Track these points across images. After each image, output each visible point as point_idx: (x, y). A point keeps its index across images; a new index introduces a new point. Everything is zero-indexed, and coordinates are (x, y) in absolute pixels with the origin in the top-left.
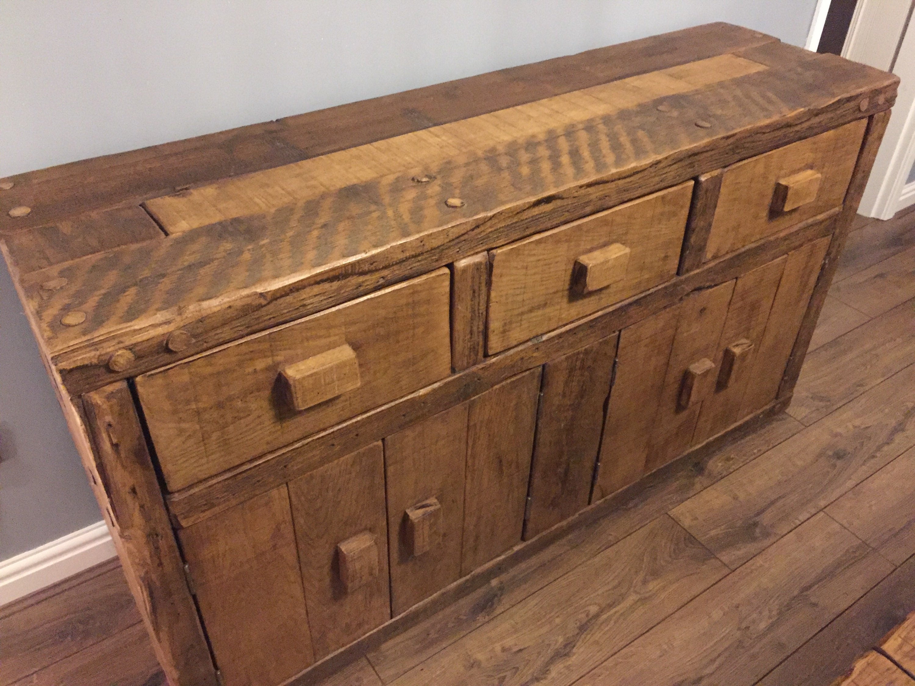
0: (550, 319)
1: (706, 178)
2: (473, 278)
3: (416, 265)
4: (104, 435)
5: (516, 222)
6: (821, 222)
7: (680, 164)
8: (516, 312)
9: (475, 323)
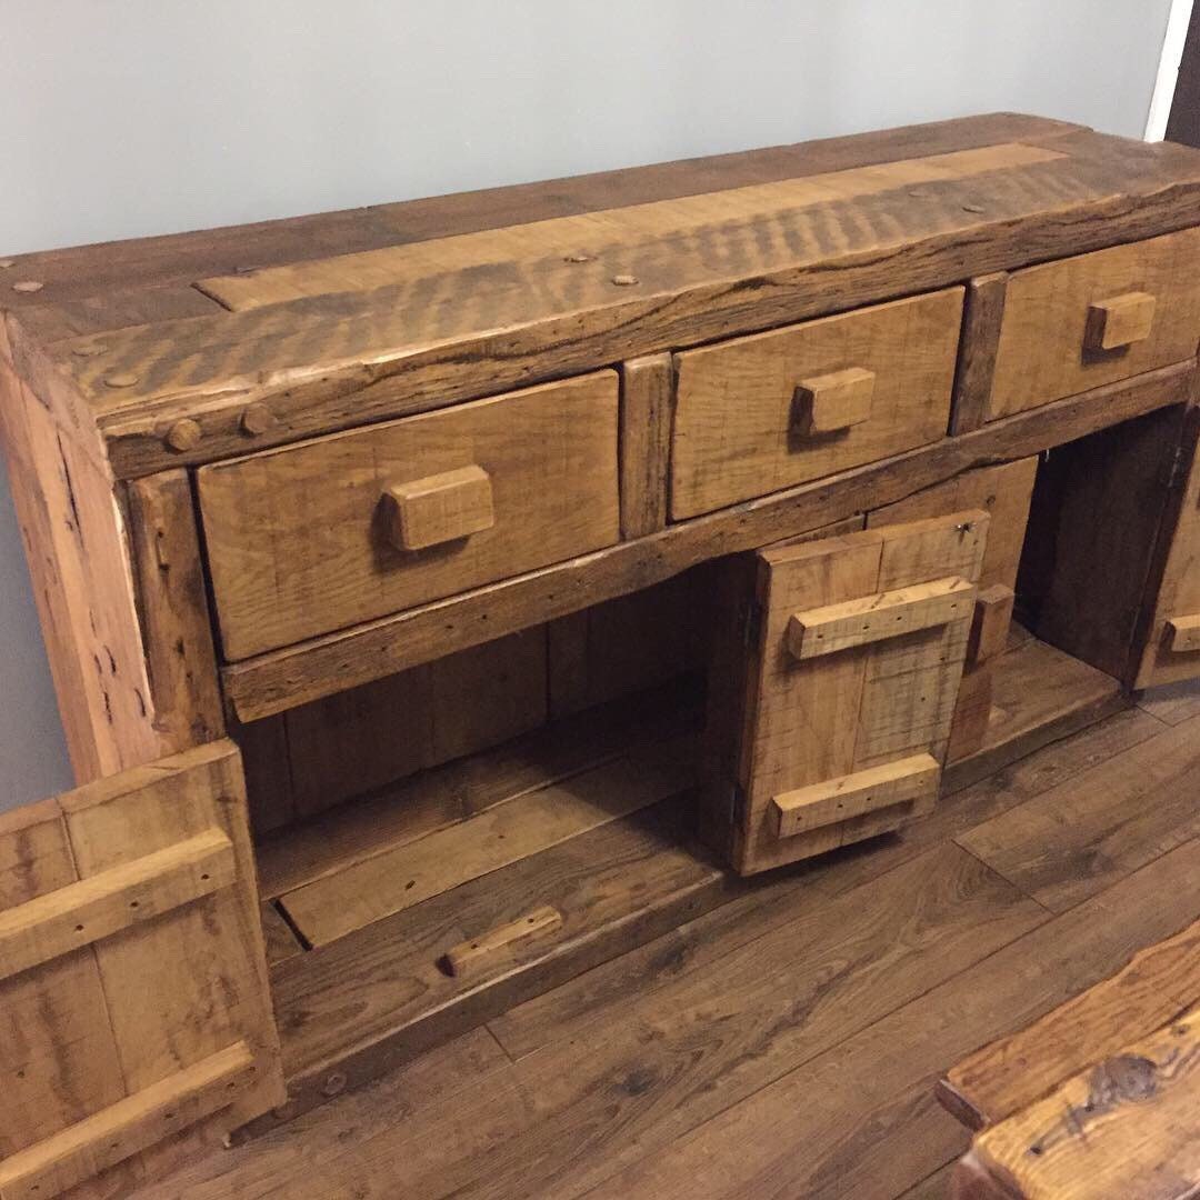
0: (761, 477)
1: (981, 283)
2: (651, 388)
3: (572, 357)
4: (151, 550)
5: (711, 312)
6: (1164, 381)
7: (942, 256)
8: (712, 456)
9: (655, 461)
